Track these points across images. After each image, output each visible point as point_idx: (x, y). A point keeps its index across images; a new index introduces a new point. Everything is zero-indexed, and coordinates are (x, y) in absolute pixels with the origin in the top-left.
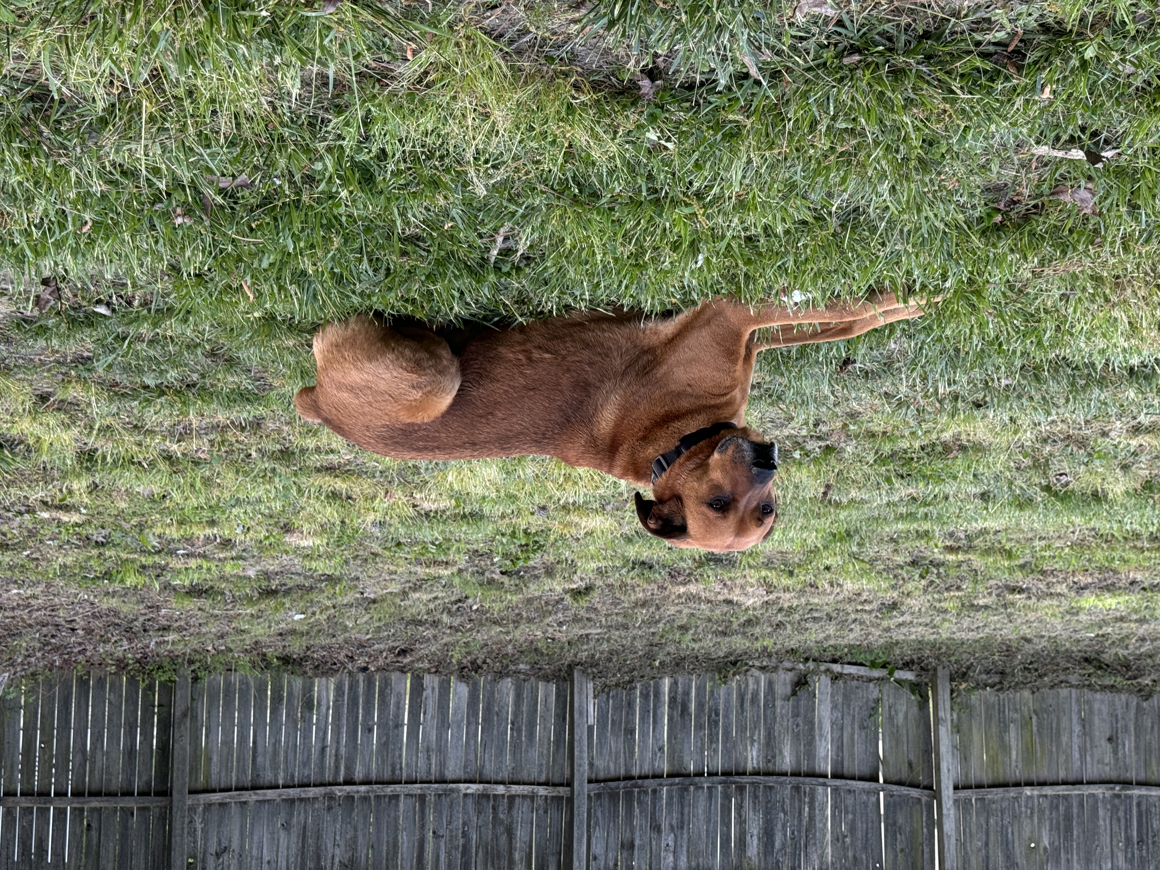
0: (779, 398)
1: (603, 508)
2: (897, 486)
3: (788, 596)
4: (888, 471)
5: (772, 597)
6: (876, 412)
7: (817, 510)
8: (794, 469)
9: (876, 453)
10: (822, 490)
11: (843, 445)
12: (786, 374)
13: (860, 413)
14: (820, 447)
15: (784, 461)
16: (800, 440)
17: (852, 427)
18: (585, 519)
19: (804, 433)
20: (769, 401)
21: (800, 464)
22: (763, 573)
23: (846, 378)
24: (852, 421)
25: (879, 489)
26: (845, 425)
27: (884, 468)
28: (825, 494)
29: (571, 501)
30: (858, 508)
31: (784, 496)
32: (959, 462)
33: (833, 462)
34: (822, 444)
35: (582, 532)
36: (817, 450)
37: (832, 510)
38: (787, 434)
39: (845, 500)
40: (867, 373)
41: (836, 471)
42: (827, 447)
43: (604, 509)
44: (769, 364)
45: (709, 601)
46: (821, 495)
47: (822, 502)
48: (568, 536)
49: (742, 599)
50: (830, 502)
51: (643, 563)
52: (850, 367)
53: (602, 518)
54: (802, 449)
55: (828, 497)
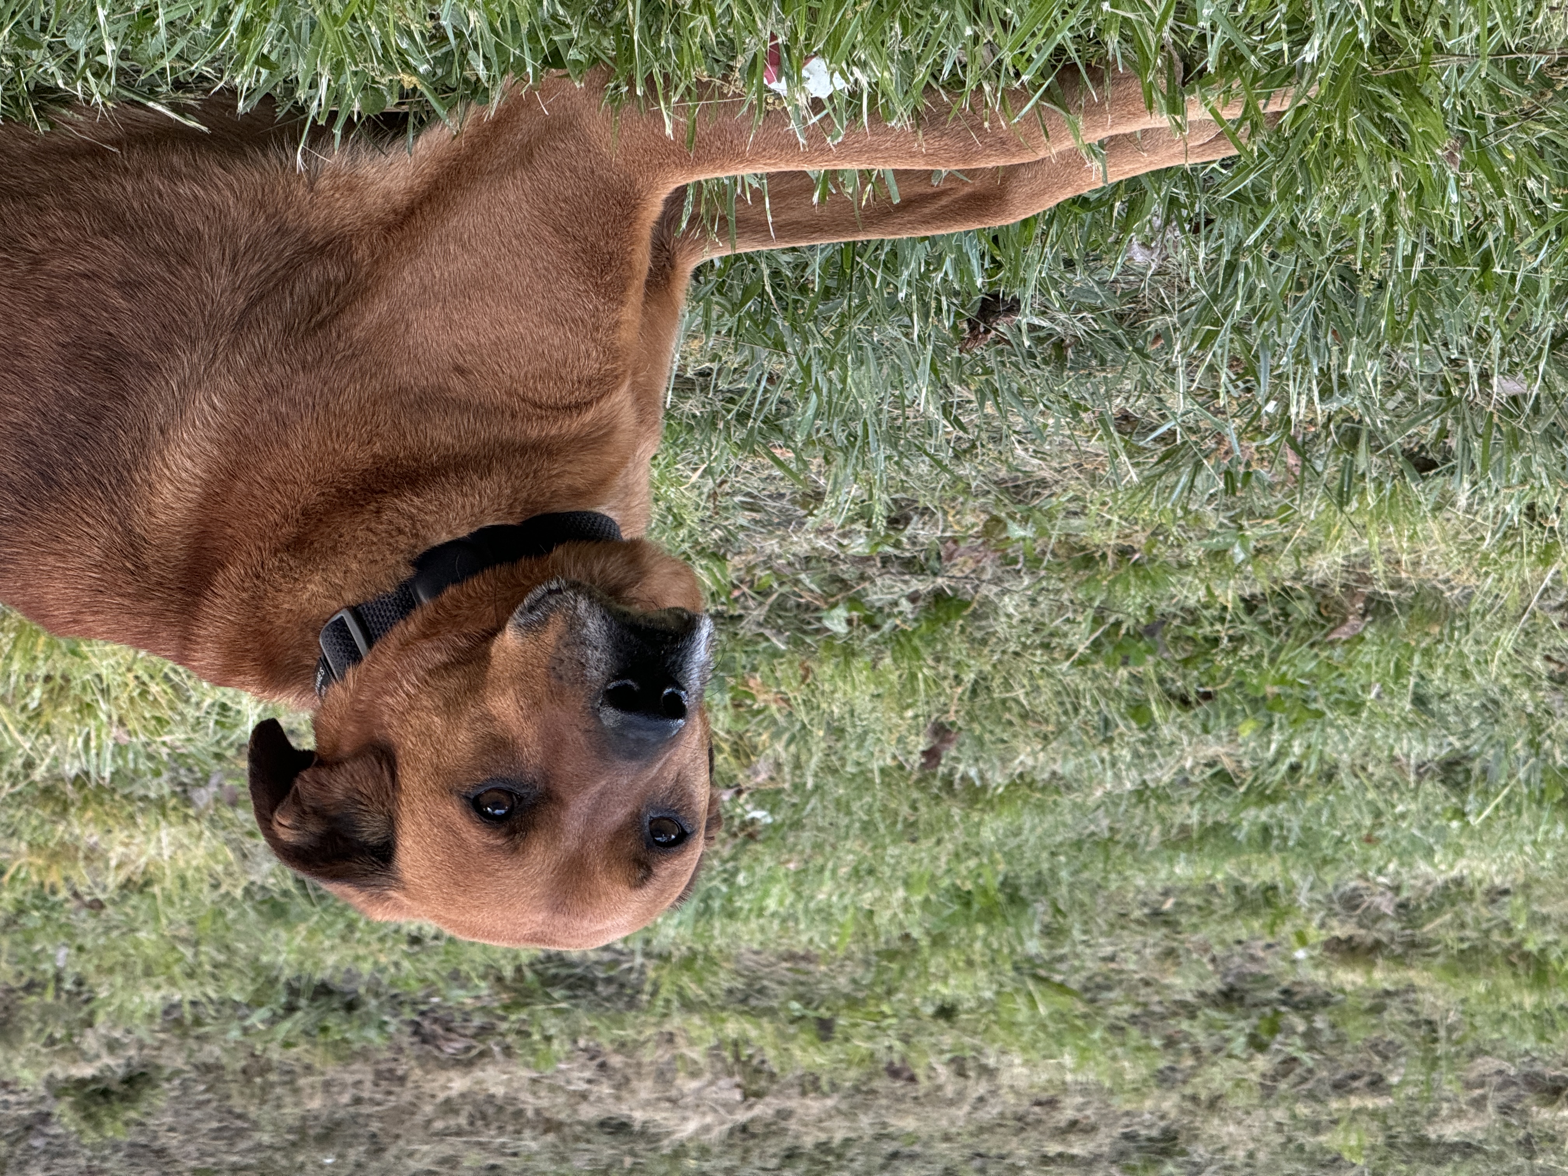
0: (773, 424)
1: (185, 795)
2: (1167, 732)
3: (814, 1106)
4: (1137, 680)
5: (763, 1109)
6: (1094, 479)
7: (905, 810)
8: (828, 669)
9: (1098, 620)
10: (922, 743)
11: (989, 591)
12: (793, 344)
13: (1043, 483)
14: (913, 598)
15: (796, 643)
16: (847, 571)
17: (1016, 531)
18: (120, 835)
19: (859, 546)
20: (739, 434)
21: (849, 653)
22: (732, 1028)
23: (992, 363)
24: (1018, 510)
25: (1109, 741)
26: (995, 524)
27: (1123, 673)
28: (932, 755)
29: (71, 769)
30: (1041, 807)
31: (798, 765)
32: (1368, 653)
33: (958, 648)
34: (921, 585)
35: (113, 880)
36: (905, 605)
37: (956, 812)
38: (803, 549)
39: (998, 780)
40: (1060, 346)
41: (969, 677)
42: (938, 595)
43: (188, 801)
44: (736, 307)
45: (551, 1126)
46: (916, 759)
47: (922, 783)
48: (64, 893)
49: (662, 1116)
50: (948, 783)
51: (324, 990)
52: (1002, 326)
53: (179, 831)
54: (855, 602)
55: (941, 770)
